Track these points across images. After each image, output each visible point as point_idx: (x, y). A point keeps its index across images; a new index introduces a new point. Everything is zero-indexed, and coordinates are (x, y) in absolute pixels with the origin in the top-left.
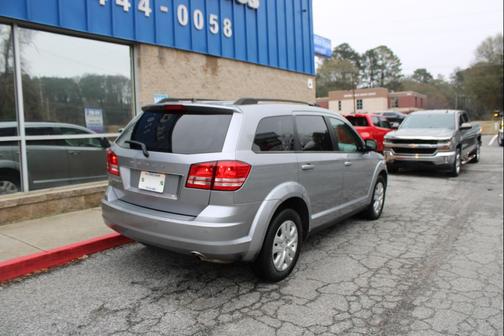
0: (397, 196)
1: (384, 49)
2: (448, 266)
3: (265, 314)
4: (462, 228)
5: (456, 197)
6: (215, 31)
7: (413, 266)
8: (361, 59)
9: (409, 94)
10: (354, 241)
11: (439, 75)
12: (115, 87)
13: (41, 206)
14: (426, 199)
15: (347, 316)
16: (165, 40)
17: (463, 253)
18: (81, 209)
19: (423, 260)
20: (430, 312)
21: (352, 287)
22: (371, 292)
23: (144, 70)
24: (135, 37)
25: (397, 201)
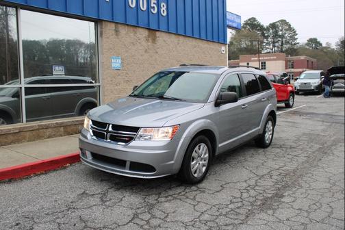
0: (283, 131)
1: (284, 22)
2: (310, 175)
3: (187, 198)
4: (326, 153)
5: (327, 134)
6: (155, 11)
7: (287, 174)
8: (265, 30)
9: (302, 58)
10: (249, 159)
11: (327, 43)
12: (72, 49)
13: (34, 133)
14: (304, 134)
15: (240, 200)
16: (120, 18)
17: (323, 168)
18: (61, 136)
19: (294, 171)
20: (293, 199)
21: (245, 185)
22: (257, 188)
23: (105, 40)
24: (99, 17)
25: (283, 135)
